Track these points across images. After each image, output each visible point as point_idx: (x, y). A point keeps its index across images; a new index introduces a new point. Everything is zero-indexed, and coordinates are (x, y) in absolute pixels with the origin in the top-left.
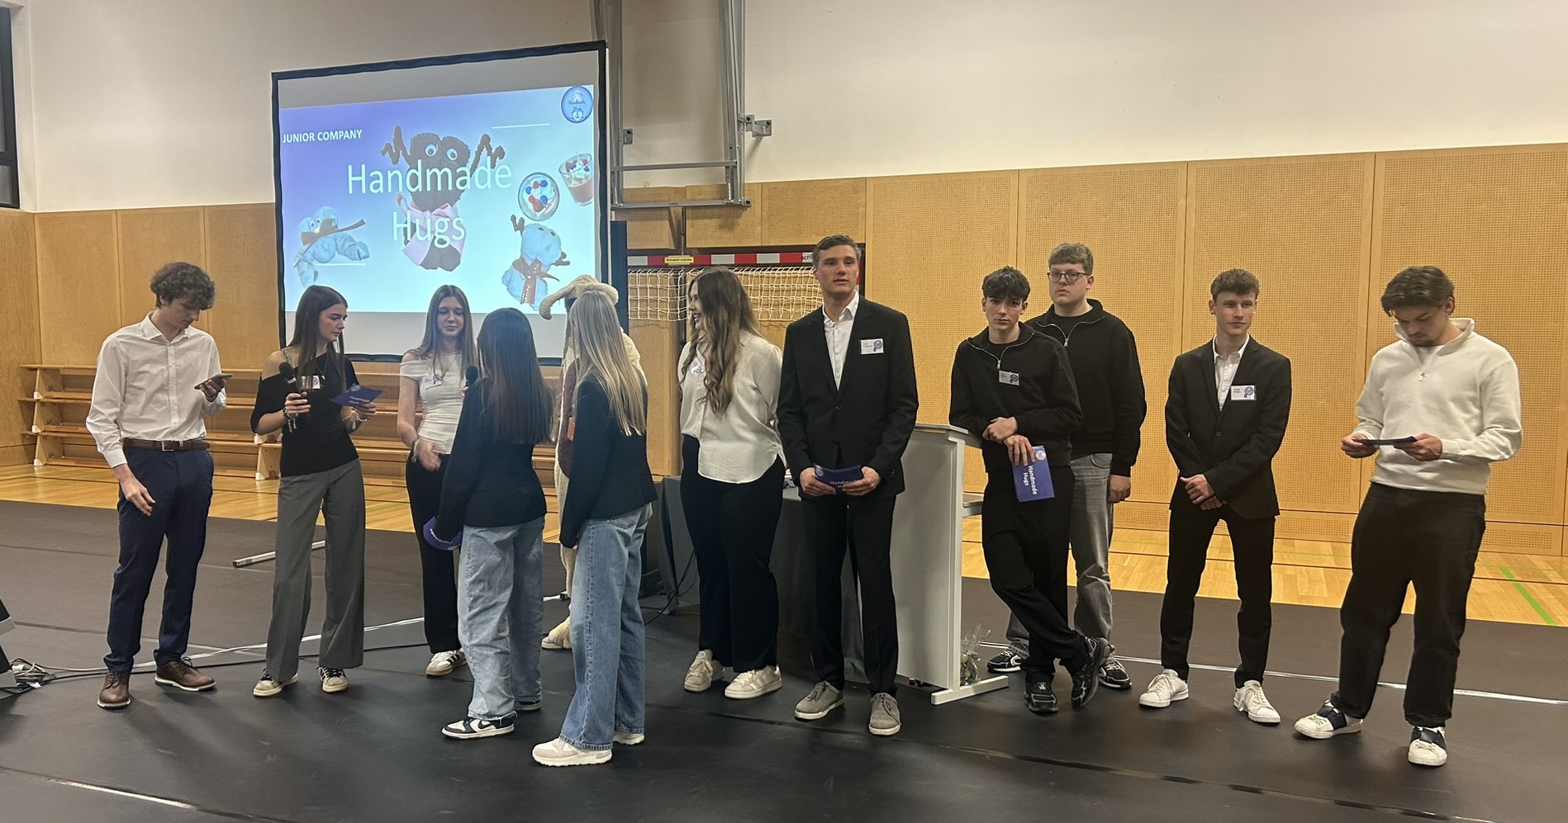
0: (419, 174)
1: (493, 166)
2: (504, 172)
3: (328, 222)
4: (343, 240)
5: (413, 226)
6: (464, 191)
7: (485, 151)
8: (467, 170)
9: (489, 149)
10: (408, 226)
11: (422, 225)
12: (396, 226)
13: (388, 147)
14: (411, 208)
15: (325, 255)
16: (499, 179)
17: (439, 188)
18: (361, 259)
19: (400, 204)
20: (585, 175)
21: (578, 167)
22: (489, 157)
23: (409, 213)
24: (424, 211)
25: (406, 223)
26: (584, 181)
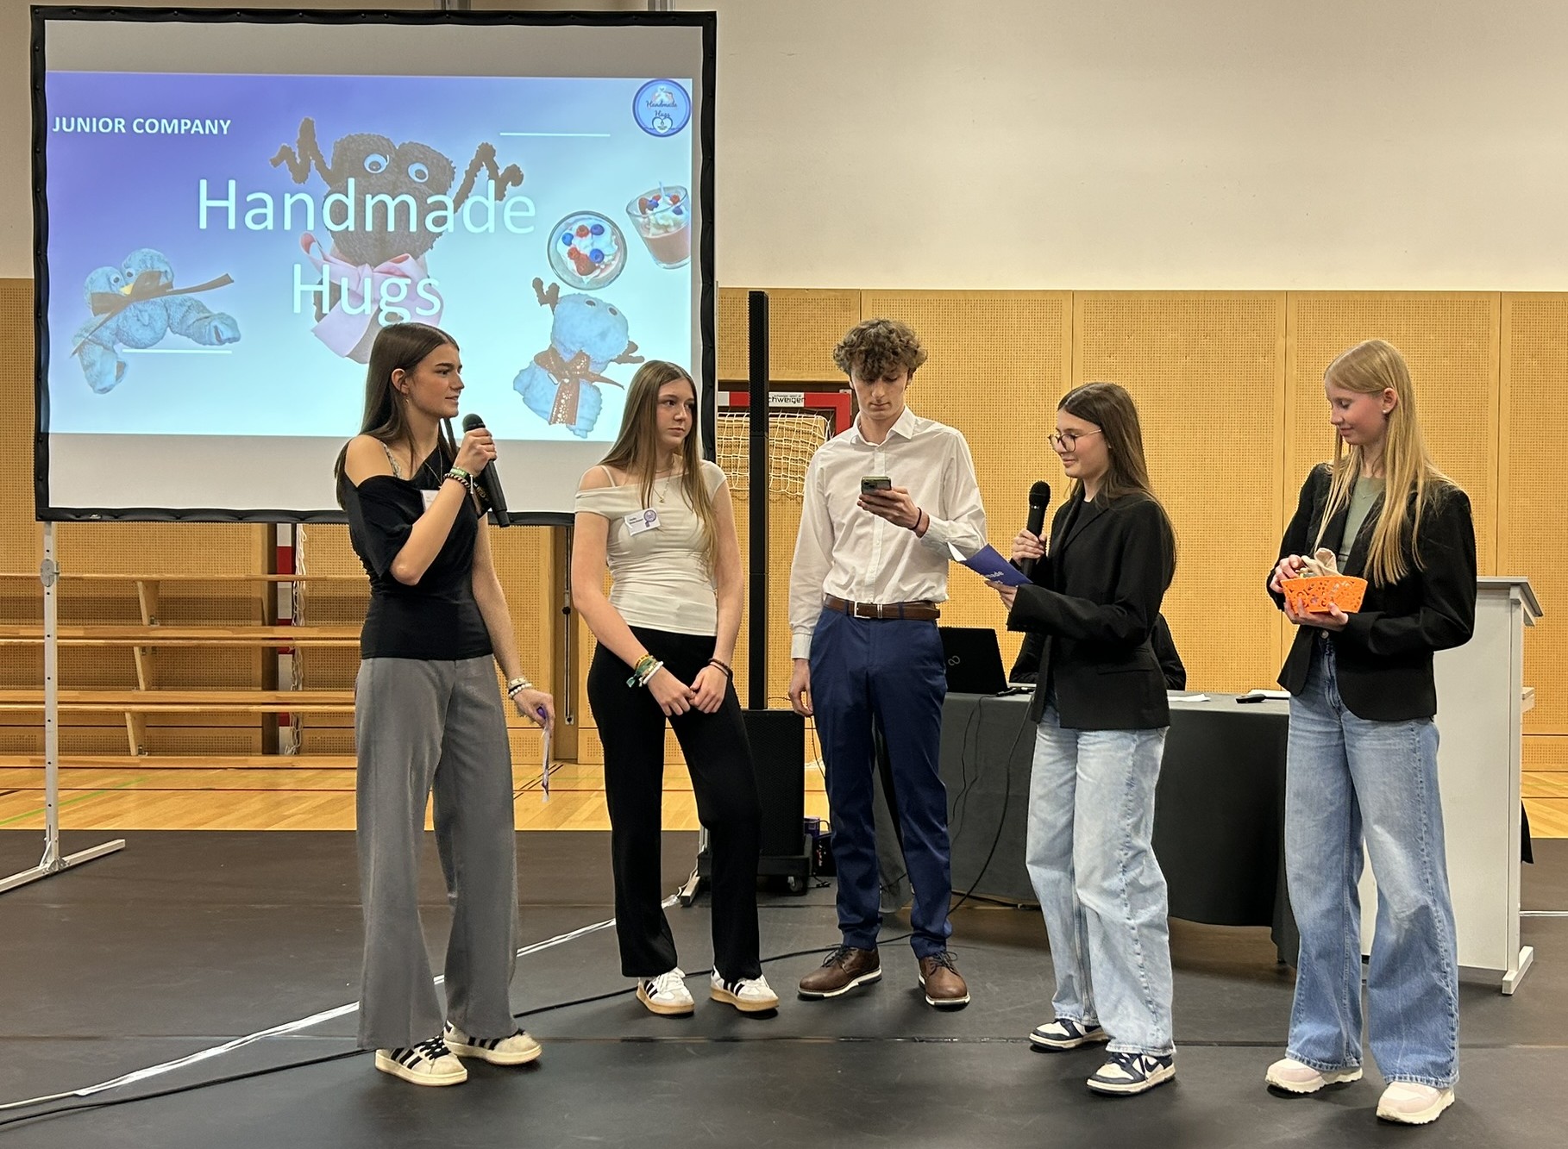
0: (350, 202)
1: (500, 195)
2: (519, 206)
3: (154, 276)
4: (185, 309)
5: (336, 291)
6: (440, 234)
7: (484, 172)
8: (449, 201)
9: (493, 168)
10: (325, 289)
11: (354, 288)
12: (299, 287)
13: (286, 154)
14: (332, 259)
15: (146, 335)
16: (511, 217)
17: (391, 227)
18: (221, 342)
19: (308, 252)
20: (674, 221)
21: (662, 205)
22: (492, 183)
23: (326, 268)
24: (357, 264)
25: (321, 283)
26: (673, 230)
